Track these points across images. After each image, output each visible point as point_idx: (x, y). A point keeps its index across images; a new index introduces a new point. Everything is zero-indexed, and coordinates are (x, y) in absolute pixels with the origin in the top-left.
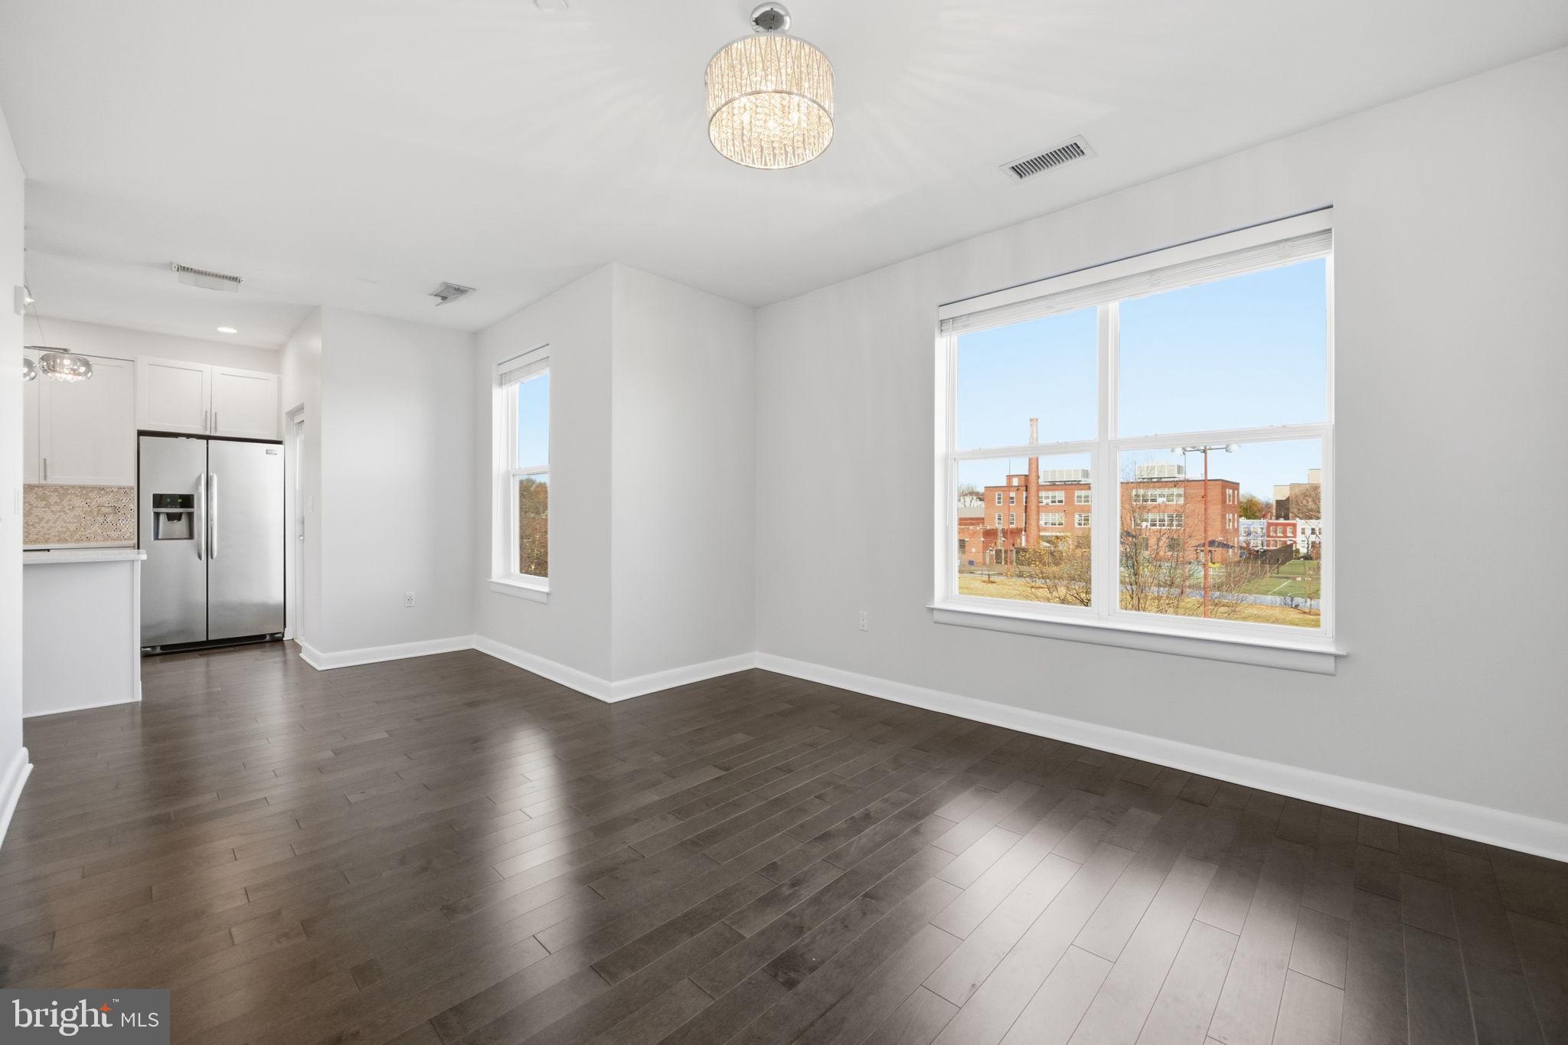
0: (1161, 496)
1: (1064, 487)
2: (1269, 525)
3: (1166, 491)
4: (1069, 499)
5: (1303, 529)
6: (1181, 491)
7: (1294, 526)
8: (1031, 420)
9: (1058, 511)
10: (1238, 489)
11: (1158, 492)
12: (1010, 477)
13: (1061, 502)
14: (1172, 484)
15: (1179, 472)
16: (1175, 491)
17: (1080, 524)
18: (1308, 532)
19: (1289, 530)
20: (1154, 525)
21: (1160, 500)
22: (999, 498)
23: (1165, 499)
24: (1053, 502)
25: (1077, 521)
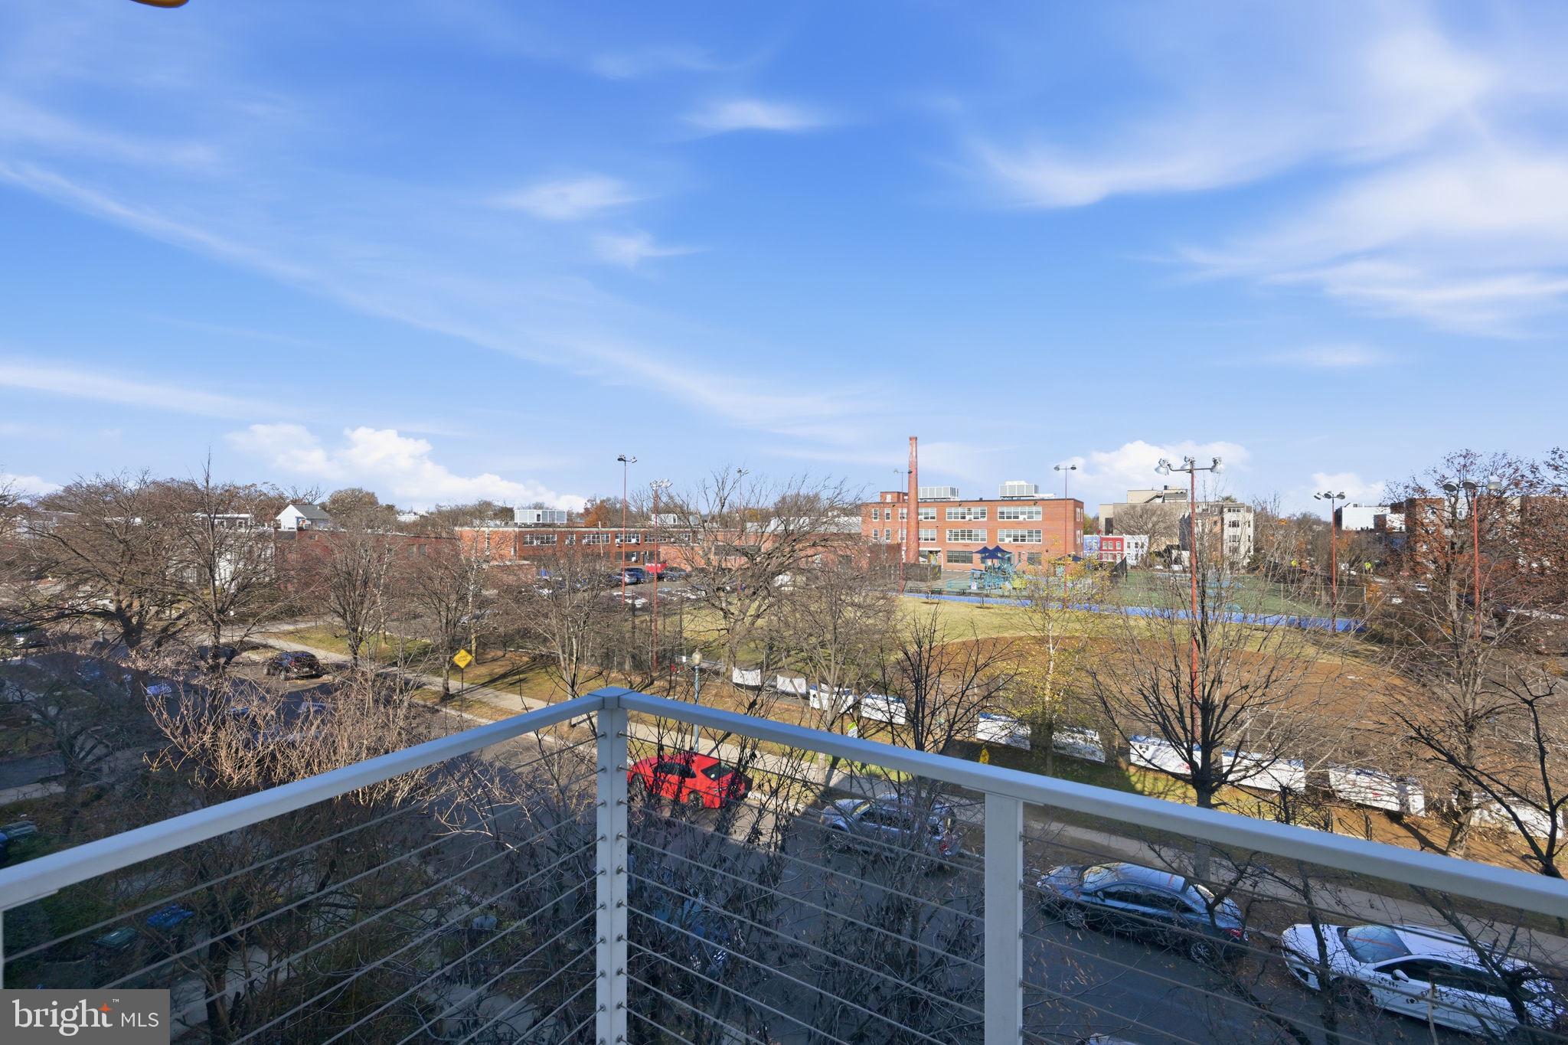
0: (1023, 513)
1: (936, 504)
2: (1102, 539)
3: (1027, 509)
4: (941, 516)
5: (1129, 543)
6: (1040, 509)
7: (1122, 540)
8: (911, 439)
9: (931, 527)
10: (1082, 508)
11: (1019, 509)
12: (883, 494)
13: (933, 518)
14: (1033, 503)
15: (1036, 492)
16: (1034, 509)
17: (950, 539)
18: (1133, 545)
19: (1118, 544)
20: (1017, 540)
21: (1021, 518)
22: (876, 514)
23: (1026, 516)
24: (926, 518)
25: (948, 536)
